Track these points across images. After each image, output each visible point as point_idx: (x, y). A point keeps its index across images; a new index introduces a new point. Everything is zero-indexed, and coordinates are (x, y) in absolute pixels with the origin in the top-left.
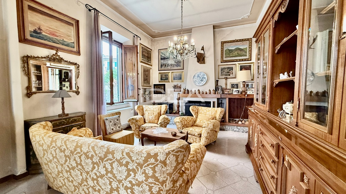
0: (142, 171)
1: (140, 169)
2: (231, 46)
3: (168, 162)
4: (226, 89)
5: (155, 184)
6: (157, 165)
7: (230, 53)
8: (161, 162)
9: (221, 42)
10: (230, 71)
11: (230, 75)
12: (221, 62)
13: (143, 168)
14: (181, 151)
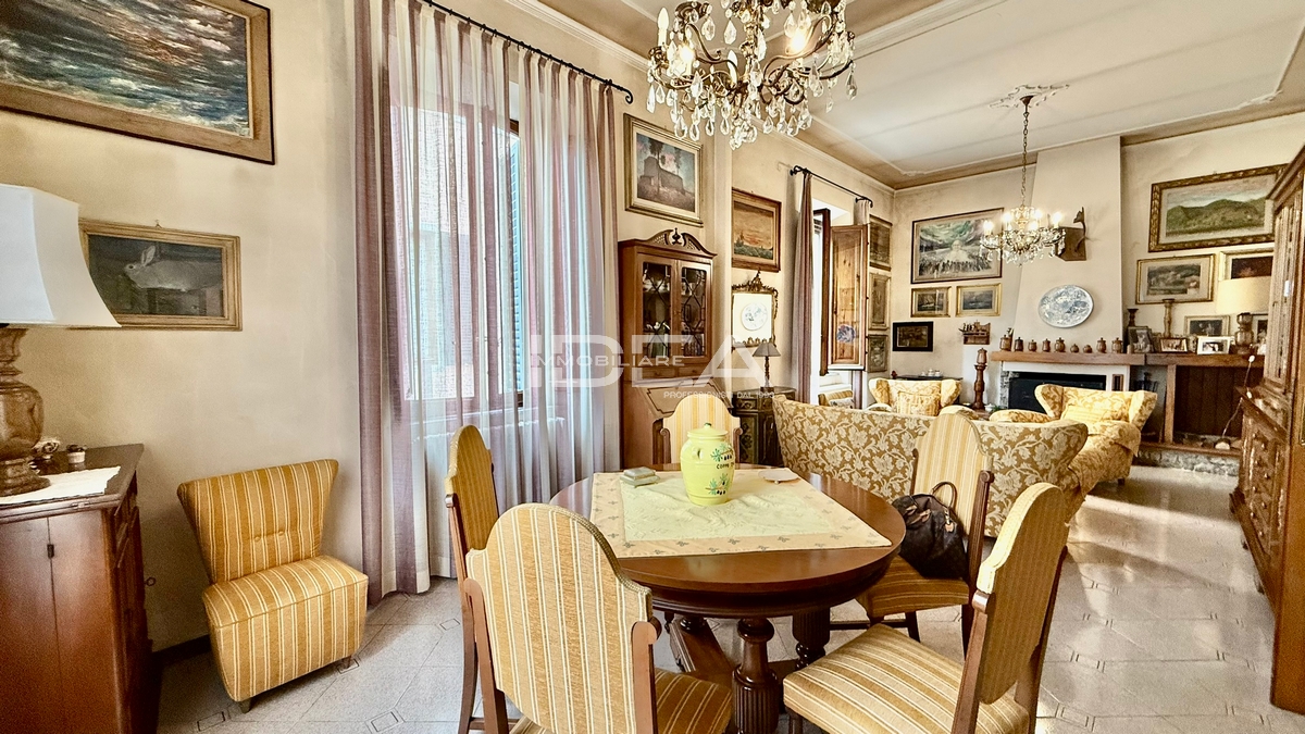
0: (1013, 451)
1: (1010, 449)
2: (1195, 197)
3: (1055, 442)
4: (1170, 338)
5: (1031, 472)
6: (1038, 445)
7: (1190, 219)
8: (1044, 441)
9: (1153, 185)
10: (1187, 279)
11: (1185, 292)
12: (1150, 251)
13: (1016, 448)
14: (1075, 431)
